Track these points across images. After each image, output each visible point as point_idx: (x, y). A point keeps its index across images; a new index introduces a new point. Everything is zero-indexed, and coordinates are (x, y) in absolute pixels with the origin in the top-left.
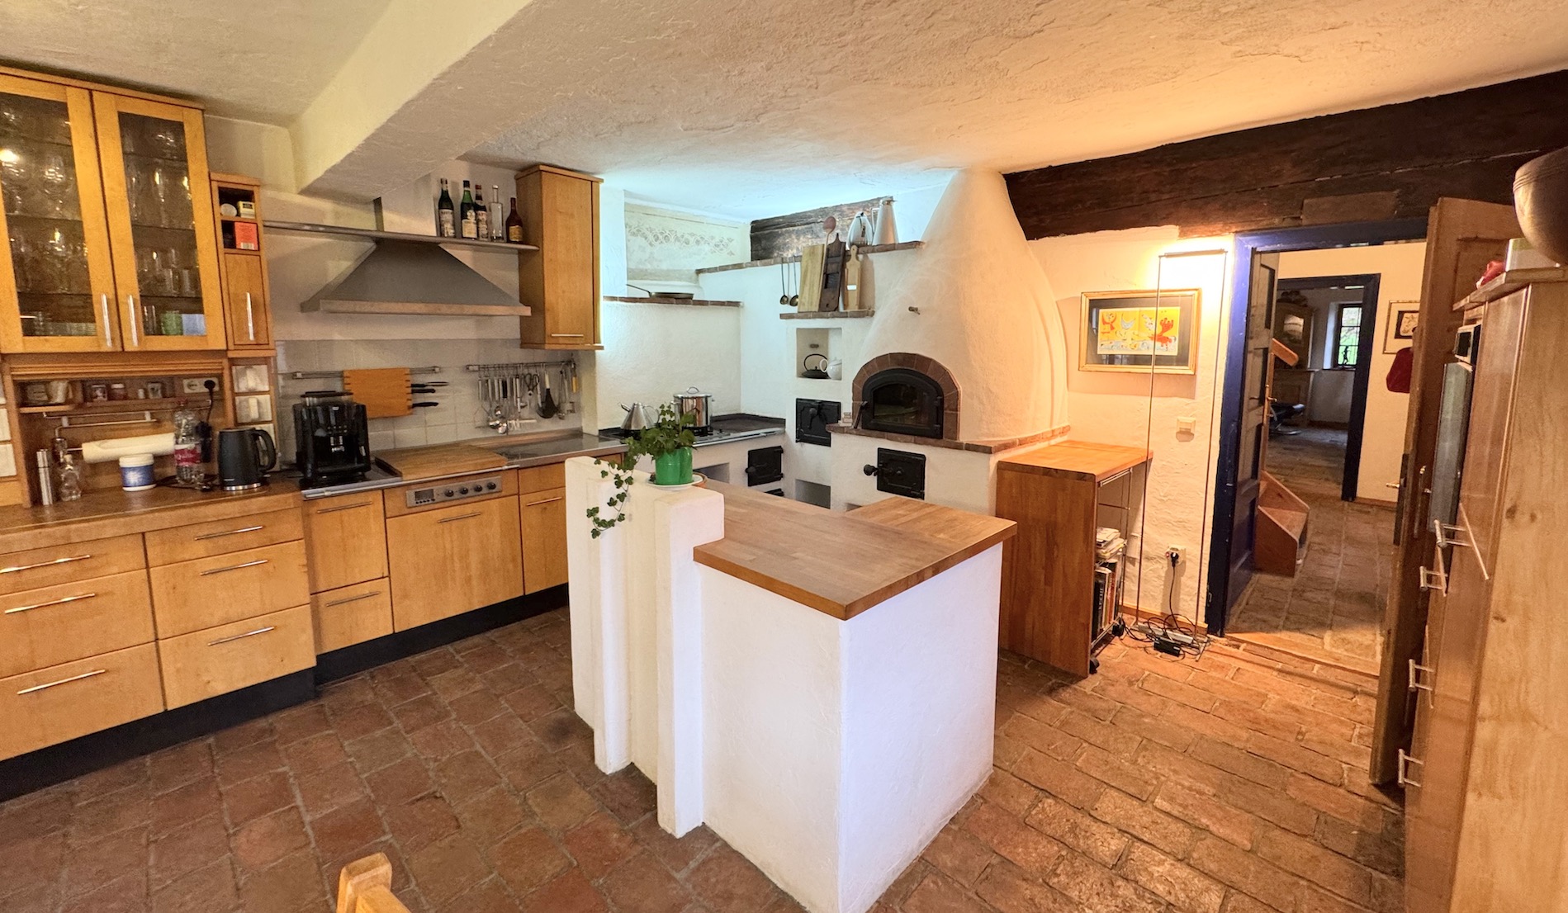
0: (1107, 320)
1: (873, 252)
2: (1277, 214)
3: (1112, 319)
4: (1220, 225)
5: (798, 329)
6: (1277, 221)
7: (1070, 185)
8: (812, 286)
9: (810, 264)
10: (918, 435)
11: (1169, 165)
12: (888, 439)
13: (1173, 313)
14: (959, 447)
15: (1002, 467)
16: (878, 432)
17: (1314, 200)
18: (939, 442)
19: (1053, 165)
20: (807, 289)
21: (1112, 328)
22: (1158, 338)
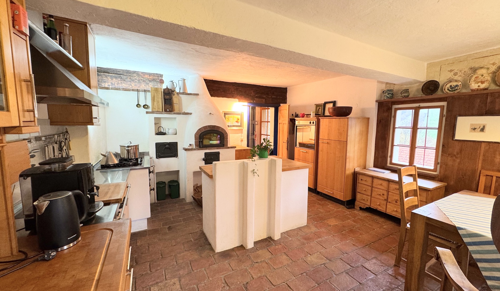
0: (227, 118)
1: (181, 94)
2: (252, 100)
3: (228, 118)
4: (244, 100)
5: (155, 117)
6: (252, 101)
7: (217, 86)
8: (158, 102)
9: (155, 94)
10: (218, 147)
11: (236, 87)
12: (208, 149)
13: (239, 117)
14: (229, 148)
15: (236, 151)
16: (205, 148)
17: (256, 99)
18: (224, 147)
19: (213, 80)
20: (155, 103)
21: (229, 120)
22: (237, 122)
